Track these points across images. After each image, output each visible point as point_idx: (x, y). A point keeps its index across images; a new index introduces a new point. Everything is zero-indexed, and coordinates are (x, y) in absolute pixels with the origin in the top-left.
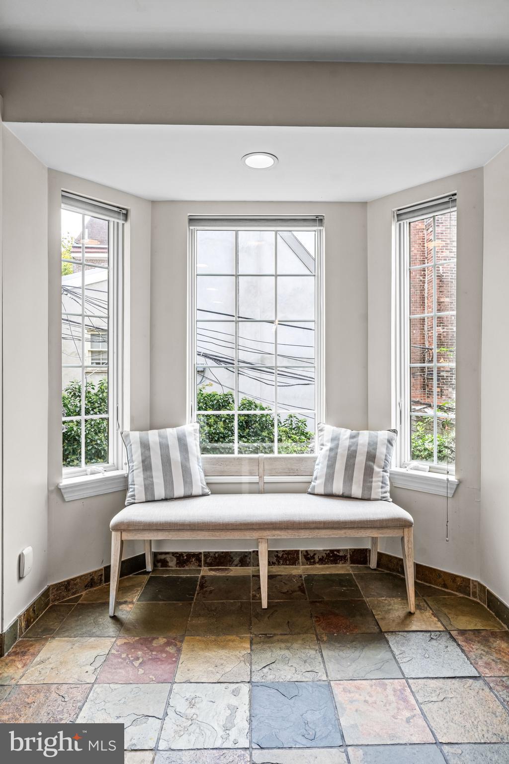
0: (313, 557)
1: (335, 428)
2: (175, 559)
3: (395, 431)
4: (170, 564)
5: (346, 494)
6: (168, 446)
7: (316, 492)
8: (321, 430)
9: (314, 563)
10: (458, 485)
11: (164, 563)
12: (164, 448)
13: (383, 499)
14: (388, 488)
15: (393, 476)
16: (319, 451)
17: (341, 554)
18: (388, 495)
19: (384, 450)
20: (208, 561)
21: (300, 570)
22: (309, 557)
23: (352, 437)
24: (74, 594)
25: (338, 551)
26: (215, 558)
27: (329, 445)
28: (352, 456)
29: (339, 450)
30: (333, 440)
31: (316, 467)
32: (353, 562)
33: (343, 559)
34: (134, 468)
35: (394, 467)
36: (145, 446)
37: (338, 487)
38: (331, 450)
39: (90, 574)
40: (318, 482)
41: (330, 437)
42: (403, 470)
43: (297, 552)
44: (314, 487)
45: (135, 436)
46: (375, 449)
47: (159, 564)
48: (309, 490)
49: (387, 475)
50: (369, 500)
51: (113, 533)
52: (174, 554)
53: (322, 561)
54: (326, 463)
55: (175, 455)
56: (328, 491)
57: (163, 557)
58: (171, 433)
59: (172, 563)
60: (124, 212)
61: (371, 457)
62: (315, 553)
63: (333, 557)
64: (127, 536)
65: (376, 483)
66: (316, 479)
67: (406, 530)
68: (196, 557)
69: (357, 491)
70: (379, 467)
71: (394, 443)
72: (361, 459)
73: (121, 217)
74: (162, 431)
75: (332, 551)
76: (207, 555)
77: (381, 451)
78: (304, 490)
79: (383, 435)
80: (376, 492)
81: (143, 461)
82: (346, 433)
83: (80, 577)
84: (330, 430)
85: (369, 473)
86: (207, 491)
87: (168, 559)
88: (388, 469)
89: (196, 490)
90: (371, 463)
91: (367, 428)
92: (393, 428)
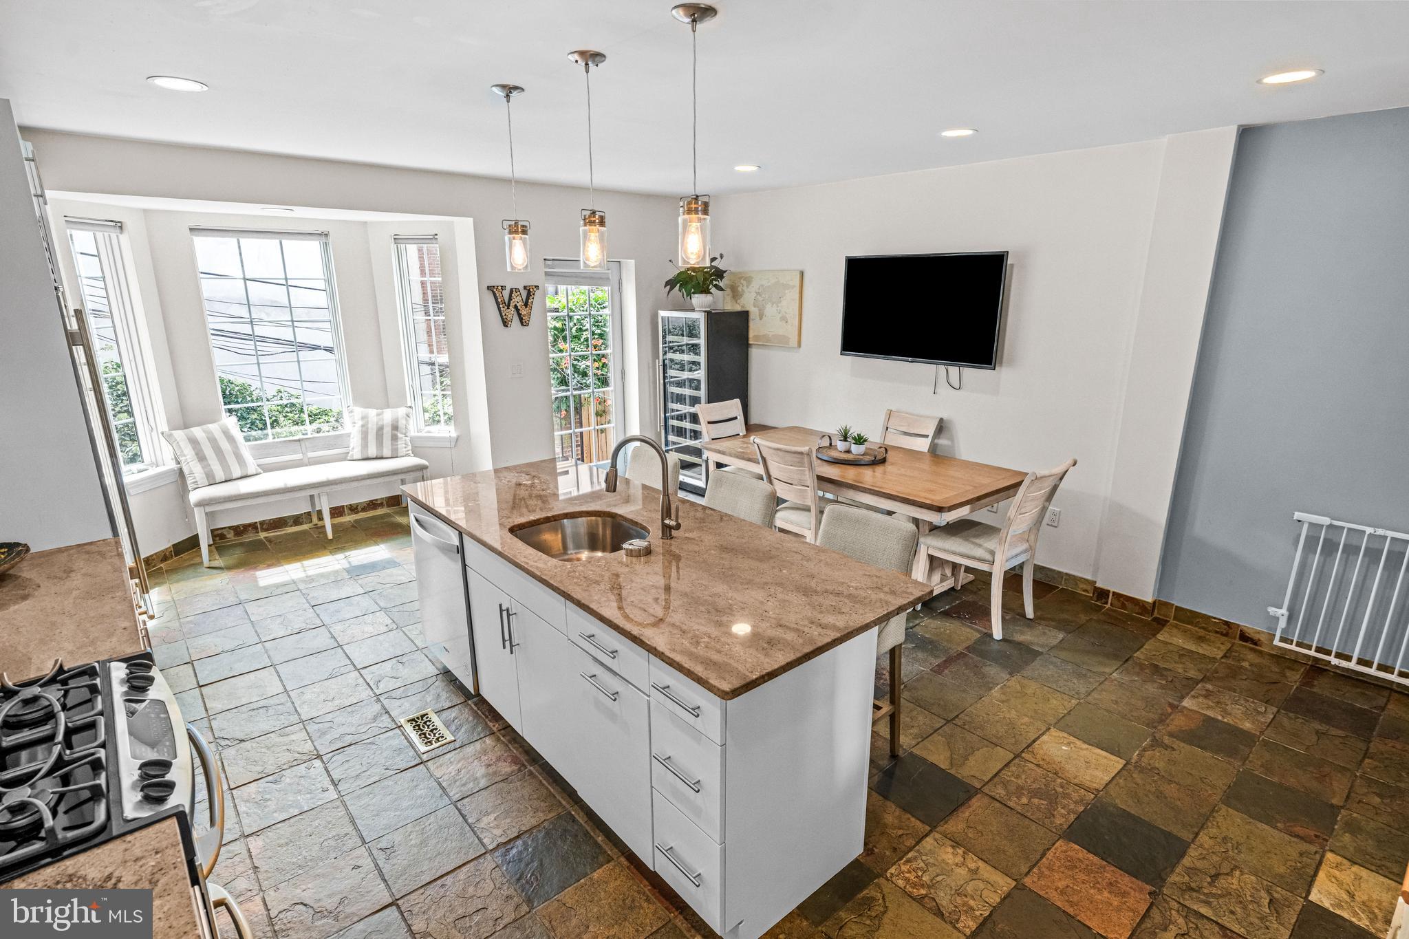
0: (357, 508)
1: (362, 409)
2: (232, 532)
3: (410, 407)
4: (228, 536)
5: (379, 455)
6: (215, 439)
7: (355, 458)
8: (352, 412)
9: (358, 512)
10: (457, 439)
11: (222, 537)
12: (213, 441)
13: (407, 455)
14: (410, 448)
15: (412, 439)
16: (351, 427)
17: (379, 502)
18: (410, 452)
19: (404, 422)
20: (264, 527)
21: (348, 518)
22: (353, 509)
23: (378, 415)
24: (154, 567)
25: (376, 500)
26: (271, 524)
27: (360, 423)
28: (380, 430)
29: (370, 426)
30: (363, 418)
31: (351, 440)
32: (389, 506)
33: (381, 505)
34: (189, 460)
35: (413, 432)
36: (194, 442)
37: (372, 451)
38: (363, 426)
39: (163, 551)
40: (355, 450)
41: (360, 416)
42: (420, 434)
43: (343, 507)
44: (352, 455)
45: (179, 434)
46: (398, 422)
47: (218, 538)
48: (349, 458)
49: (408, 439)
50: (397, 457)
51: (196, 510)
52: (230, 528)
53: (364, 510)
54: (360, 436)
55: (225, 445)
56: (365, 457)
57: (219, 532)
58: (212, 427)
59: (230, 535)
60: (119, 224)
61: (395, 427)
62: (357, 505)
63: (373, 505)
64: (209, 509)
65: (401, 444)
66: (353, 449)
67: (425, 471)
68: (253, 526)
69: (387, 452)
70: (402, 433)
71: (411, 415)
72: (387, 431)
73: (118, 230)
74: (204, 427)
75: (371, 501)
76: (262, 523)
77: (402, 423)
78: (344, 457)
79: (401, 411)
80: (402, 451)
81: (197, 454)
82: (372, 413)
83: (156, 554)
84: (359, 411)
85: (394, 438)
86: (260, 470)
87: (225, 533)
88: (408, 434)
89: (251, 471)
90: (396, 432)
91: (388, 407)
92: (409, 404)
